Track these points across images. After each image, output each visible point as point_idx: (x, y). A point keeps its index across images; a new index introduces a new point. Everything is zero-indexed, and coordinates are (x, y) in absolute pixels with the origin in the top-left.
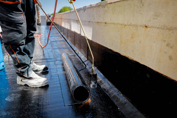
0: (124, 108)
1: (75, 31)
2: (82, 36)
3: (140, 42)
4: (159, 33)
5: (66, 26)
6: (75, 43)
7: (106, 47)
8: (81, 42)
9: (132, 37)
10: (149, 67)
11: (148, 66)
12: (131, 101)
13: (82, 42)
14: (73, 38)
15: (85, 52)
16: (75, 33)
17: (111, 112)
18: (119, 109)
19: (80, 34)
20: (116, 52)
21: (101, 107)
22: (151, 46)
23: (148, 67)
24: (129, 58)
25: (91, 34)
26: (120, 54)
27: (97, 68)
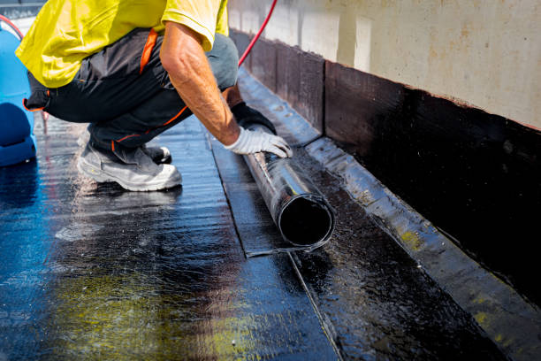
0: (437, 263)
1: (277, 40)
2: (306, 53)
3: (487, 46)
4: (536, 9)
5: (244, 23)
6: (277, 82)
7: (384, 79)
8: (301, 74)
9: (465, 33)
10: (512, 119)
11: (507, 116)
12: (458, 242)
13: (304, 76)
14: (272, 64)
15: (314, 107)
16: (278, 47)
17: (395, 274)
18: (419, 266)
19: (298, 47)
20: (416, 90)
21: (363, 263)
22: (517, 52)
23: (509, 120)
24: (455, 101)
25: (336, 40)
26: (430, 95)
27: (355, 157)
